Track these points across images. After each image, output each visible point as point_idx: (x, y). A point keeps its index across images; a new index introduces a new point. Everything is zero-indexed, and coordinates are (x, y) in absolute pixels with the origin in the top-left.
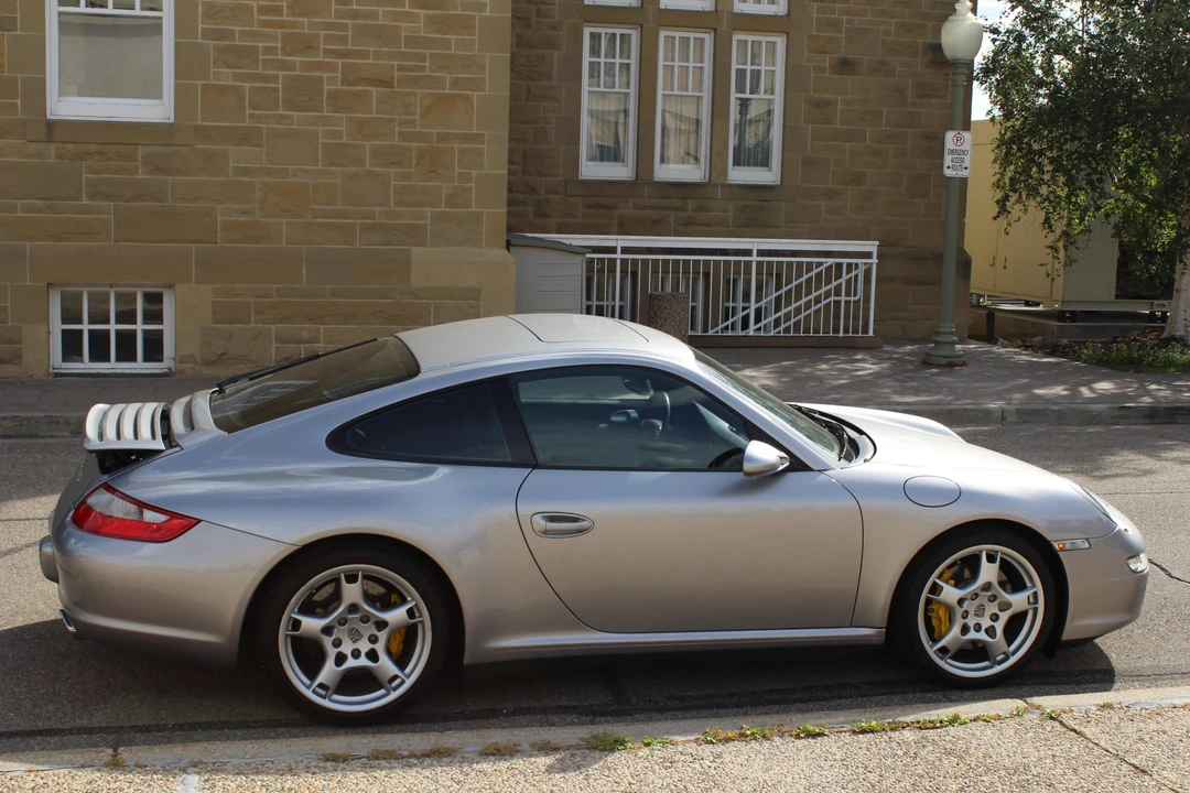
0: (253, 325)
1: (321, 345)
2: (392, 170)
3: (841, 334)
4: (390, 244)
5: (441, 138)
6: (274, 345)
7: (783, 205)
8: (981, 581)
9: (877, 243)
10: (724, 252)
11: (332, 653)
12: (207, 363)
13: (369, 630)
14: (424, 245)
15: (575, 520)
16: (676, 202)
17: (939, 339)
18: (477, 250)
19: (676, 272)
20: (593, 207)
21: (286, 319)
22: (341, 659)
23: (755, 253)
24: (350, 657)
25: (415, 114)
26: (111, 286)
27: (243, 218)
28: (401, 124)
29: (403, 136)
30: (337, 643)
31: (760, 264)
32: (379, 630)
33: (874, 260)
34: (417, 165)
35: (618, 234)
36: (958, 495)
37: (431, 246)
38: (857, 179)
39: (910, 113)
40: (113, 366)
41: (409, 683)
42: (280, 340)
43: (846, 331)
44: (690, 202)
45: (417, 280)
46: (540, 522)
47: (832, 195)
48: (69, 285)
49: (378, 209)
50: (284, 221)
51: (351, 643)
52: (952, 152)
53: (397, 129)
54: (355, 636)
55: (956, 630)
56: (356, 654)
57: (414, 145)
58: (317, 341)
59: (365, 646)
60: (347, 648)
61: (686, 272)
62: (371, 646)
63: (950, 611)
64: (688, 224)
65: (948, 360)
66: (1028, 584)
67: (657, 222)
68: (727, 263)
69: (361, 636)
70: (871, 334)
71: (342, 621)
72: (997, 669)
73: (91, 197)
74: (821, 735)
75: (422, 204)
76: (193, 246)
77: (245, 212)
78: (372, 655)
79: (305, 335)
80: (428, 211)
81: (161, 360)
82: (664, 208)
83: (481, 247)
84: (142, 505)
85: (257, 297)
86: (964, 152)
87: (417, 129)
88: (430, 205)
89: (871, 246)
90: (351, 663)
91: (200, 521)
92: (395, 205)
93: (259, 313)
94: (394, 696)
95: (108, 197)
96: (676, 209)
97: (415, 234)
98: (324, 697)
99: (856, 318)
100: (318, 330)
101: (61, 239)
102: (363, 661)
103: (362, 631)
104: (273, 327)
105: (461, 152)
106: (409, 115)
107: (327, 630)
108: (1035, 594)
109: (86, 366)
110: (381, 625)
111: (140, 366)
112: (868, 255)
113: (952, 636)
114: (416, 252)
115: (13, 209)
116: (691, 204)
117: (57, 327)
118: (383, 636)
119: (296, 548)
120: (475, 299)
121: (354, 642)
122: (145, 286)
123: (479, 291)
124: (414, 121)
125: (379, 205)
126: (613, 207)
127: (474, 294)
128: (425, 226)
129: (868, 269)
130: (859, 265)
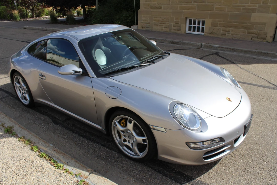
0: (218, 27)
1: (230, 32)
4: (248, 12)
6: (222, 31)
12: (210, 34)
14: (255, 13)
18: (268, 14)
21: (224, 27)
26: (197, 19)
27: (219, 6)
37: (257, 13)
40: (196, 33)
42: (223, 31)
45: (252, 20)
48: (190, 18)
49: (246, 5)
50: (227, 7)
58: (229, 31)
73: (194, 2)
75: (256, 4)
76: (210, 12)
77: (220, 5)
79: (227, 30)
80: (258, 5)
81: (203, 32)
85: (219, 22)
88: (258, 4)
92: (250, 4)
93: (219, 25)
95: (196, 2)
97: (253, 10)
100: (230, 29)
101: (188, 10)
104: (222, 28)
109: (192, 32)
111: (200, 33)
114: (253, 14)
115: (182, 4)
117: (188, 25)
120: (265, 25)
122: (202, 19)
125: (246, 4)
127: (265, 24)
128: (256, 9)
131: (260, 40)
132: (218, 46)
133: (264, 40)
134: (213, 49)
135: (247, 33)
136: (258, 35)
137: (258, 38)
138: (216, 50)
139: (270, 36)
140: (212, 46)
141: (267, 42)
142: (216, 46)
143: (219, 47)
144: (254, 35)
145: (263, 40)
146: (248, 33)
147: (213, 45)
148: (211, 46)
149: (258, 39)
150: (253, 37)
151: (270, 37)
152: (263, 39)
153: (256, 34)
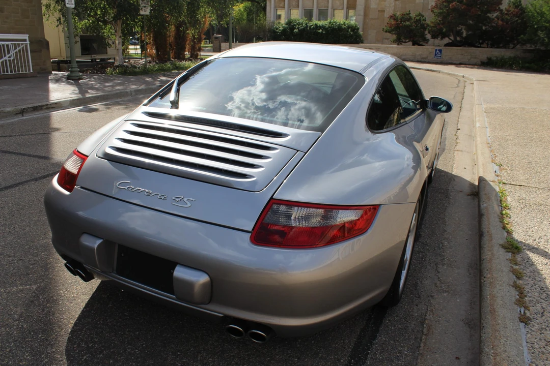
3: (10, 73)
9: (28, 35)
17: (73, 70)
33: (28, 42)
43: (11, 72)
65: (78, 78)
70: (32, 71)
89: (26, 37)
91: (379, 206)
99: (14, 66)
112: (25, 40)
129: (26, 46)
130: (22, 44)
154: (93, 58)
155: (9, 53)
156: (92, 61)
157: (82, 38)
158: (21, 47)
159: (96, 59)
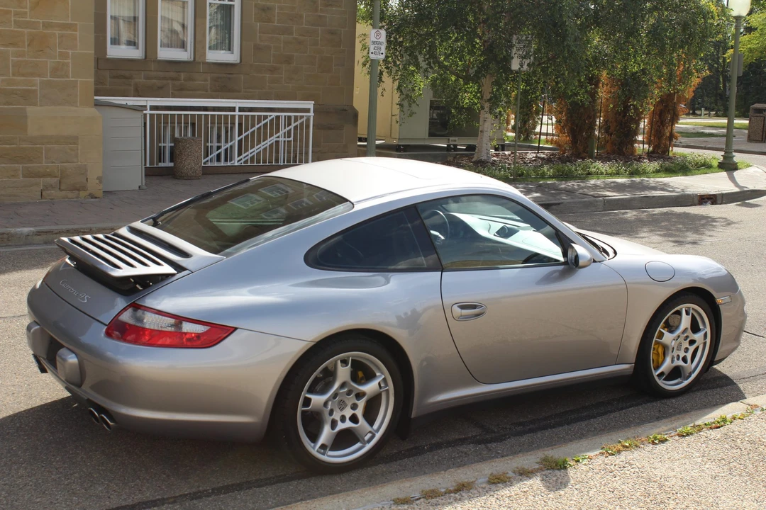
2: (11, 49)
4: (11, 104)
5: (46, 25)
7: (242, 77)
8: (682, 327)
9: (313, 102)
10: (205, 109)
11: (329, 419)
13: (351, 399)
14: (35, 105)
15: (474, 307)
16: (173, 74)
18: (74, 108)
19: (173, 123)
20: (117, 77)
22: (334, 424)
23: (237, 109)
24: (339, 422)
25: (26, 8)
28: (16, 14)
29: (17, 24)
30: (331, 412)
31: (240, 117)
32: (358, 400)
33: (312, 114)
34: (29, 45)
35: (134, 96)
36: (674, 272)
37: (40, 106)
38: (288, 60)
39: (320, 16)
41: (378, 436)
44: (182, 74)
45: (32, 131)
46: (457, 311)
47: (273, 70)
49: (1, 78)
51: (338, 410)
52: (374, 43)
53: (13, 19)
54: (342, 405)
55: (668, 360)
56: (343, 419)
57: (26, 31)
59: (348, 413)
60: (337, 416)
61: (179, 123)
62: (353, 412)
63: (665, 348)
64: (182, 89)
66: (701, 327)
67: (161, 88)
68: (206, 116)
69: (346, 405)
71: (335, 395)
72: (686, 383)
74: (666, 440)
75: (33, 75)
78: (354, 419)
80: (37, 79)
82: (164, 78)
83: (77, 107)
84: (179, 319)
86: (381, 43)
87: (28, 19)
88: (39, 76)
89: (309, 105)
90: (341, 426)
91: (235, 329)
92: (14, 75)
94: (368, 447)
96: (173, 79)
97: (27, 97)
98: (324, 454)
99: (289, 152)
102: (348, 424)
103: (347, 401)
105: (61, 36)
106: (22, 8)
107: (326, 404)
108: (706, 333)
110: (360, 395)
112: (307, 110)
113: (667, 366)
114: (30, 110)
116: (183, 76)
118: (361, 403)
119: (313, 343)
120: (74, 144)
121: (341, 410)
123: (76, 138)
124: (26, 13)
125: (2, 75)
126: (130, 78)
127: (73, 140)
128: (36, 91)
129: (308, 120)
130: (302, 117)
131: (70, 194)
132: (32, 229)
133: (83, 194)
134: (16, 246)
135: (24, 177)
136: (59, 179)
137: (62, 188)
138: (26, 245)
139: (98, 178)
140: (8, 234)
141: (92, 196)
142: (26, 230)
143: (39, 233)
144: (48, 180)
145: (77, 192)
146: (29, 174)
147: (12, 230)
148: (5, 236)
149: (64, 193)
150: (46, 187)
151: (97, 181)
152: (79, 190)
153: (56, 177)
154: (451, 143)
155: (278, 131)
156: (448, 149)
157: (433, 106)
158: (299, 121)
159: (455, 146)
